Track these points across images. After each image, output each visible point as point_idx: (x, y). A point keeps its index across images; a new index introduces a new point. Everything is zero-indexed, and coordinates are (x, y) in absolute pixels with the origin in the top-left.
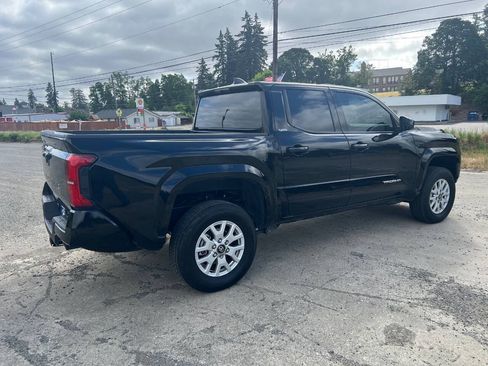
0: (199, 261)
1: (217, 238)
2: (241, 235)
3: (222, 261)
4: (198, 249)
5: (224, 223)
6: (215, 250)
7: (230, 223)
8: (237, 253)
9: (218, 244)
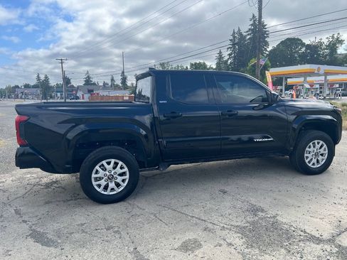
0: (94, 183)
1: (108, 170)
2: (126, 169)
3: (112, 185)
4: (94, 175)
5: (113, 161)
6: (107, 178)
7: (117, 161)
8: (123, 181)
9: (108, 174)
